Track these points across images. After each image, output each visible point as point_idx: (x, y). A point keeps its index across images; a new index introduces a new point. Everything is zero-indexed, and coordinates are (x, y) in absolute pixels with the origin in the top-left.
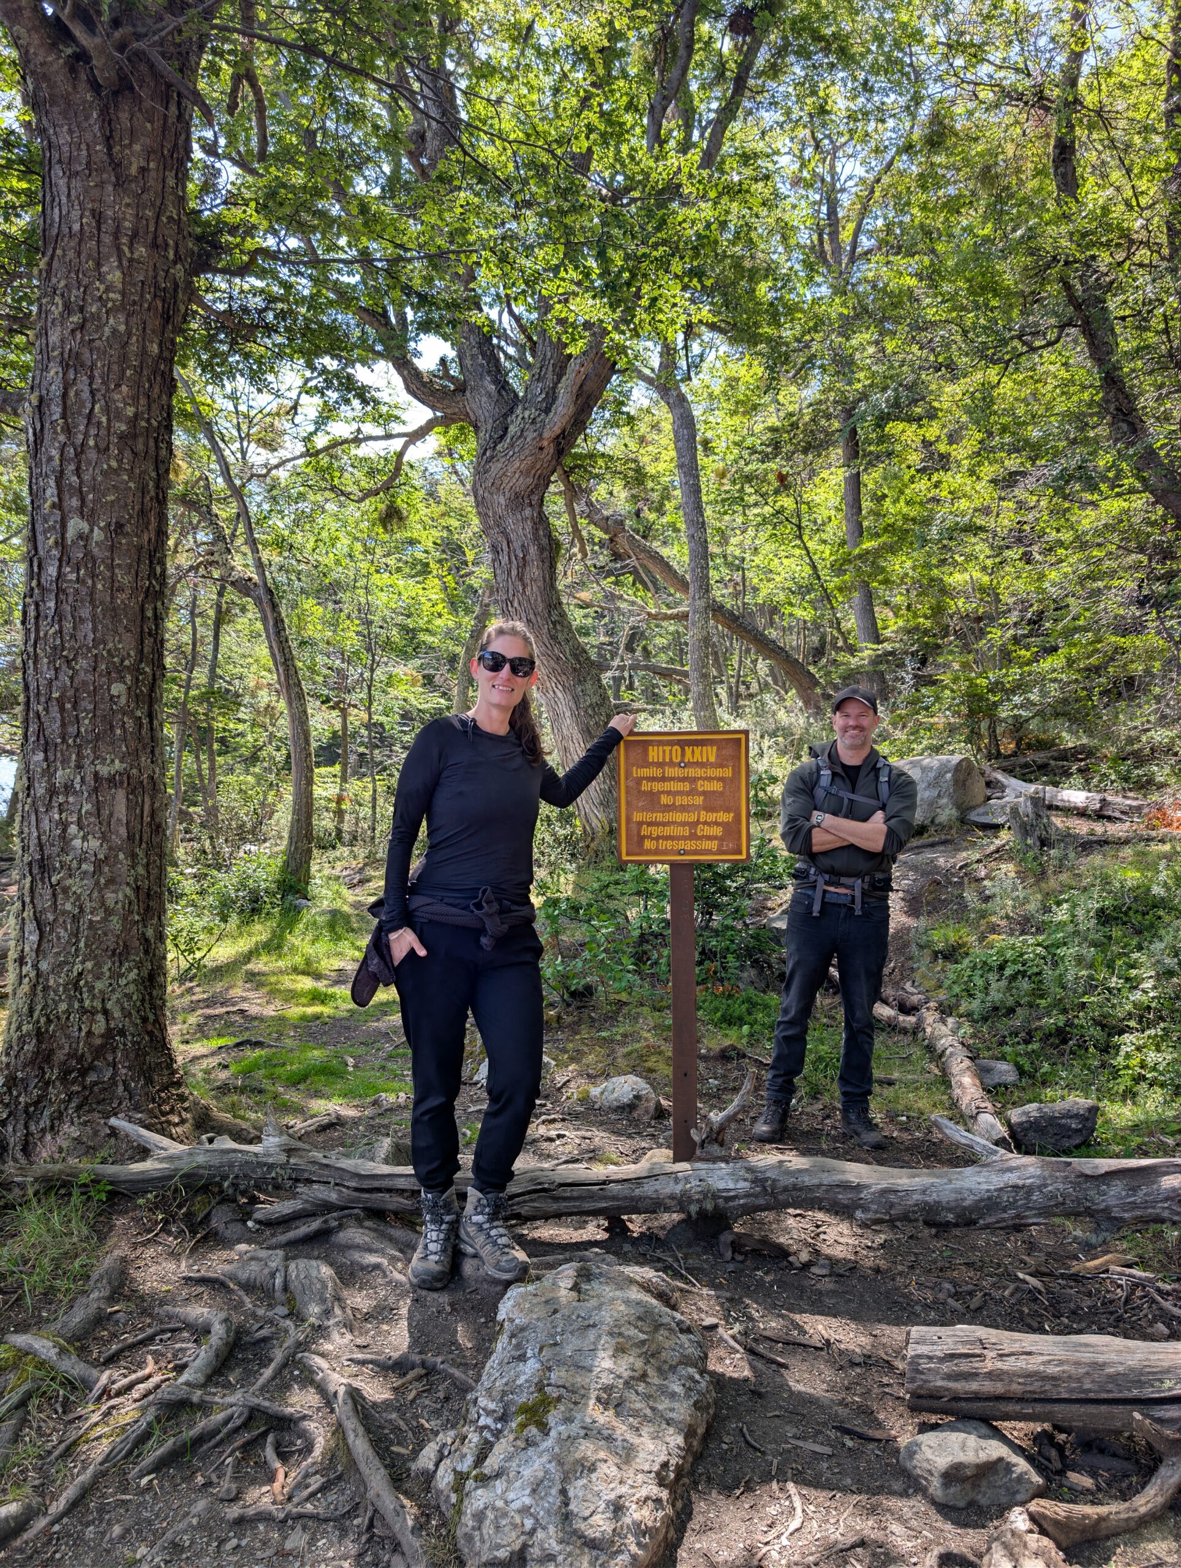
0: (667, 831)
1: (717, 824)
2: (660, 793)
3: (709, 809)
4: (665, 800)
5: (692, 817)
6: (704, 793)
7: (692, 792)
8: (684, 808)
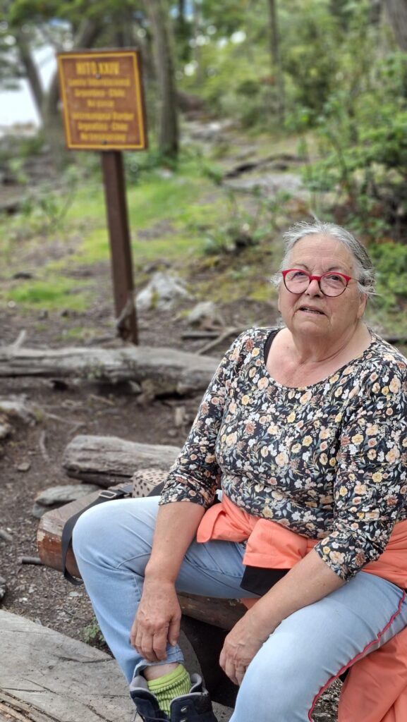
0: (95, 127)
1: (123, 122)
2: (87, 98)
3: (119, 110)
4: (90, 104)
5: (107, 117)
6: (114, 99)
7: (106, 98)
8: (103, 110)
